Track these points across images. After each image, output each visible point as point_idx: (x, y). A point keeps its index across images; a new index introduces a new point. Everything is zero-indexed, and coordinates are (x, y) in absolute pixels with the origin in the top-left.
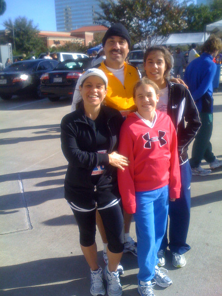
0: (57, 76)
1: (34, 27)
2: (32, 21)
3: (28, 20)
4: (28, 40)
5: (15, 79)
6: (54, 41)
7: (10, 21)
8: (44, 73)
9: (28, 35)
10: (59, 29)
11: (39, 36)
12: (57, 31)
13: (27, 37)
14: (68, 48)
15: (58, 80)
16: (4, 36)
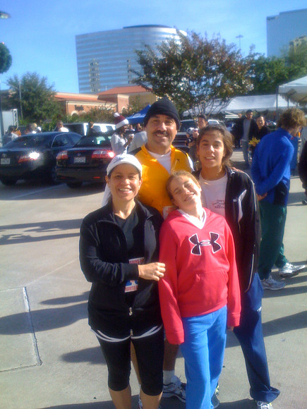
0: (79, 155)
1: (48, 87)
2: (46, 79)
3: (41, 78)
5: (22, 158)
6: (75, 106)
7: (16, 78)
8: (62, 150)
9: (40, 98)
10: (82, 90)
11: (55, 99)
12: (80, 93)
13: (39, 100)
14: (94, 116)
15: (80, 160)
16: (8, 98)
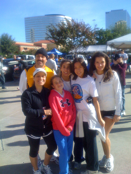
1: (12, 40)
2: (12, 36)
4: (9, 46)
6: (24, 48)
9: (9, 44)
10: (27, 41)
11: (15, 45)
13: (8, 45)
